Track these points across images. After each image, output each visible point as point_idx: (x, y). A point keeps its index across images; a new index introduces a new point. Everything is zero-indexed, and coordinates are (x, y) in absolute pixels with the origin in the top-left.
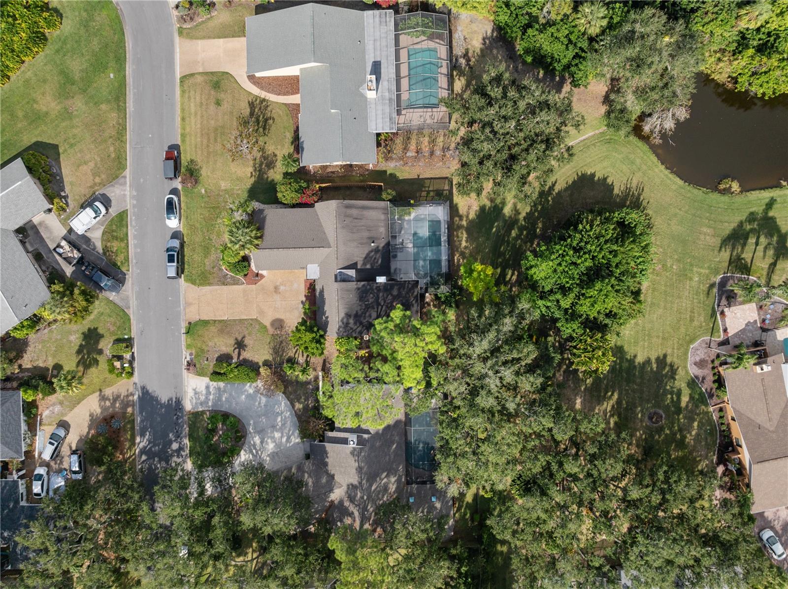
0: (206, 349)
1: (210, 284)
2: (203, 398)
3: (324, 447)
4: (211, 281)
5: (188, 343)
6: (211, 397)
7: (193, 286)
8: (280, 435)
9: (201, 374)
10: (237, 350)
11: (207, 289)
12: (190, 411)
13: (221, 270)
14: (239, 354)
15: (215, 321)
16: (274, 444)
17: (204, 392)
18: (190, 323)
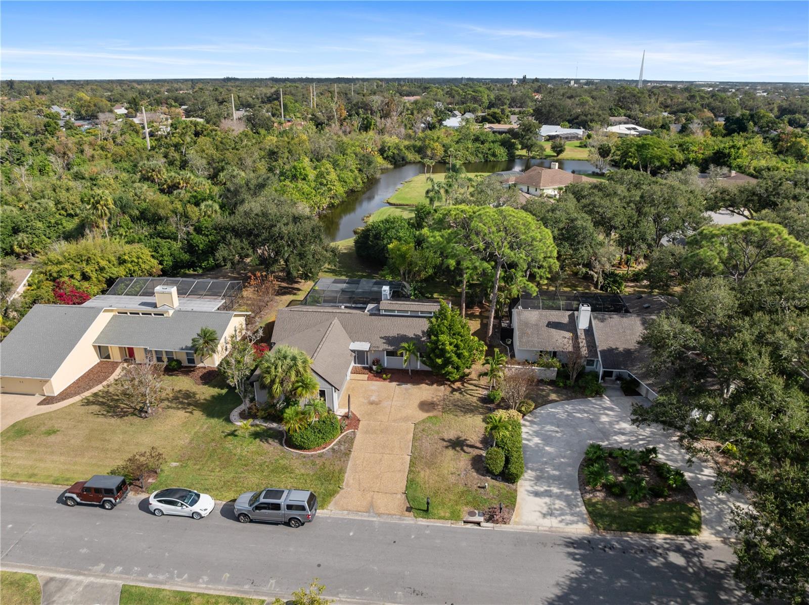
0: (461, 488)
1: (342, 471)
2: (559, 504)
3: (602, 352)
4: (337, 468)
5: (448, 515)
6: (555, 490)
7: (338, 496)
8: (604, 416)
9: (511, 502)
10: (465, 448)
11: (348, 476)
12: (591, 527)
13: (320, 456)
14: (472, 446)
15: (410, 471)
16: (621, 422)
17: (547, 500)
18: (409, 509)
